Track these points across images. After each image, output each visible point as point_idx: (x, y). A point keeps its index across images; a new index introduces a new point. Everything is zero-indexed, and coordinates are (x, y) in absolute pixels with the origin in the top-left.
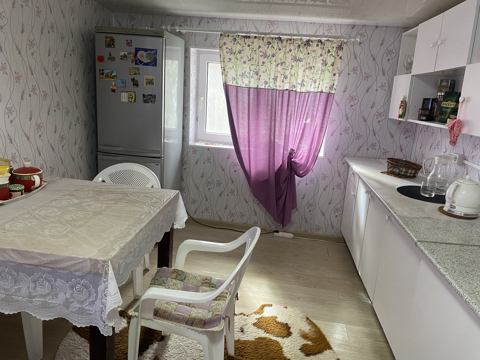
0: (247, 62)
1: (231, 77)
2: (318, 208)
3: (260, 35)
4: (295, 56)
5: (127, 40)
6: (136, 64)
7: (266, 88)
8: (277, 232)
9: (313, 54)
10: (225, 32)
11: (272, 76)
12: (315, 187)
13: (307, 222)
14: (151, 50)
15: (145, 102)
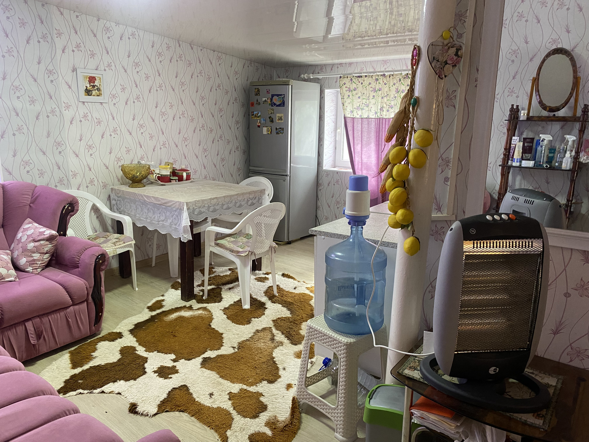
0: (361, 97)
1: (350, 111)
3: (369, 74)
4: (397, 88)
5: (267, 90)
6: (272, 106)
7: (376, 117)
10: (344, 75)
11: (379, 108)
14: (281, 95)
15: (277, 133)
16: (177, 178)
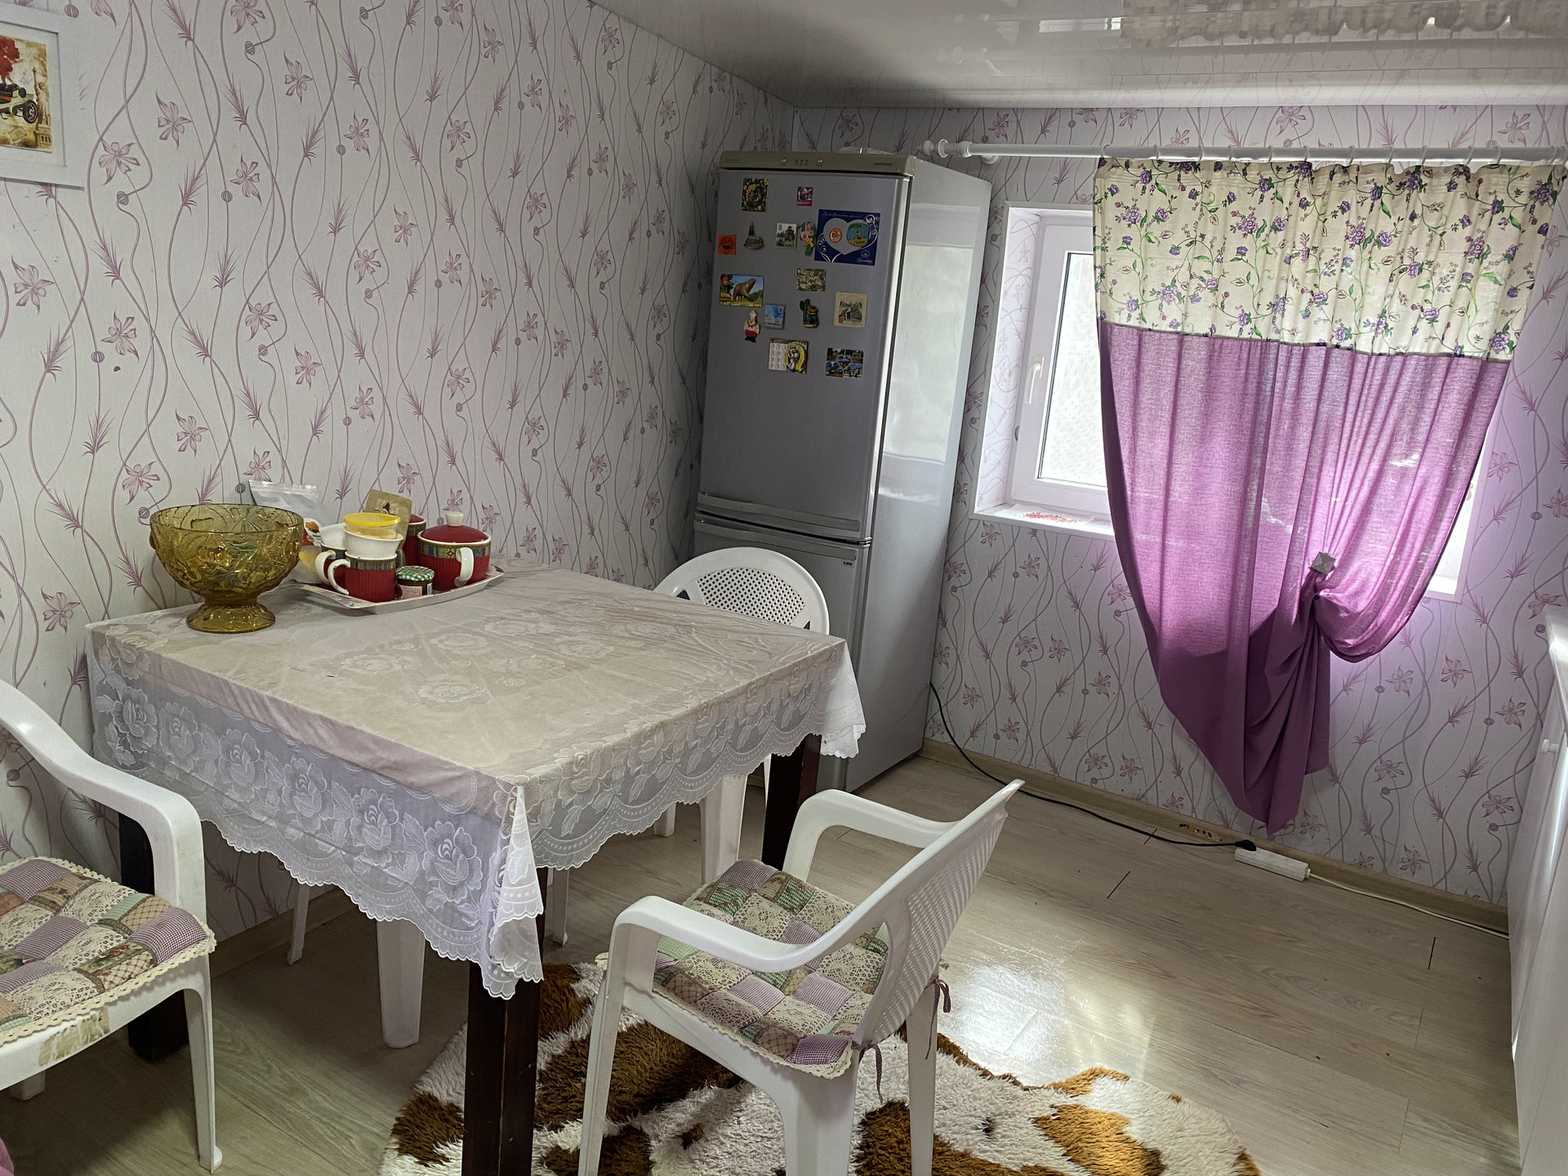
0: (1184, 249)
1: (1125, 300)
2: (1418, 782)
3: (1233, 159)
4: (1360, 226)
5: (800, 189)
6: (818, 258)
7: (1245, 335)
8: (1250, 846)
9: (1432, 219)
10: (1117, 153)
11: (1268, 297)
12: (1415, 706)
13: (1368, 830)
14: (863, 216)
15: (833, 371)
16: (430, 575)
